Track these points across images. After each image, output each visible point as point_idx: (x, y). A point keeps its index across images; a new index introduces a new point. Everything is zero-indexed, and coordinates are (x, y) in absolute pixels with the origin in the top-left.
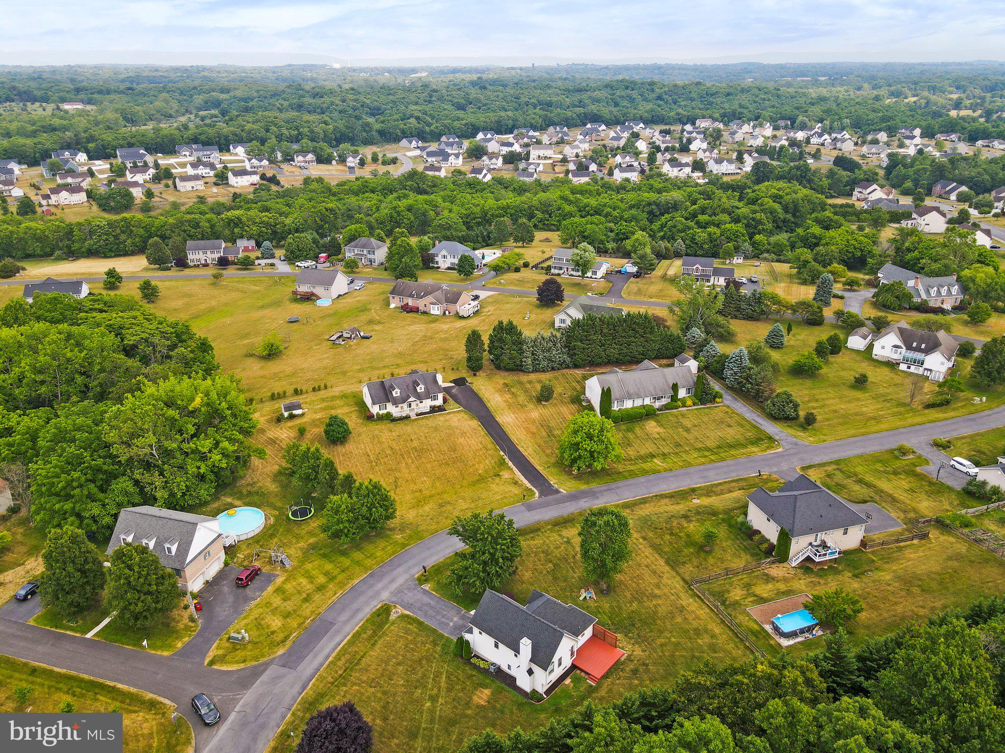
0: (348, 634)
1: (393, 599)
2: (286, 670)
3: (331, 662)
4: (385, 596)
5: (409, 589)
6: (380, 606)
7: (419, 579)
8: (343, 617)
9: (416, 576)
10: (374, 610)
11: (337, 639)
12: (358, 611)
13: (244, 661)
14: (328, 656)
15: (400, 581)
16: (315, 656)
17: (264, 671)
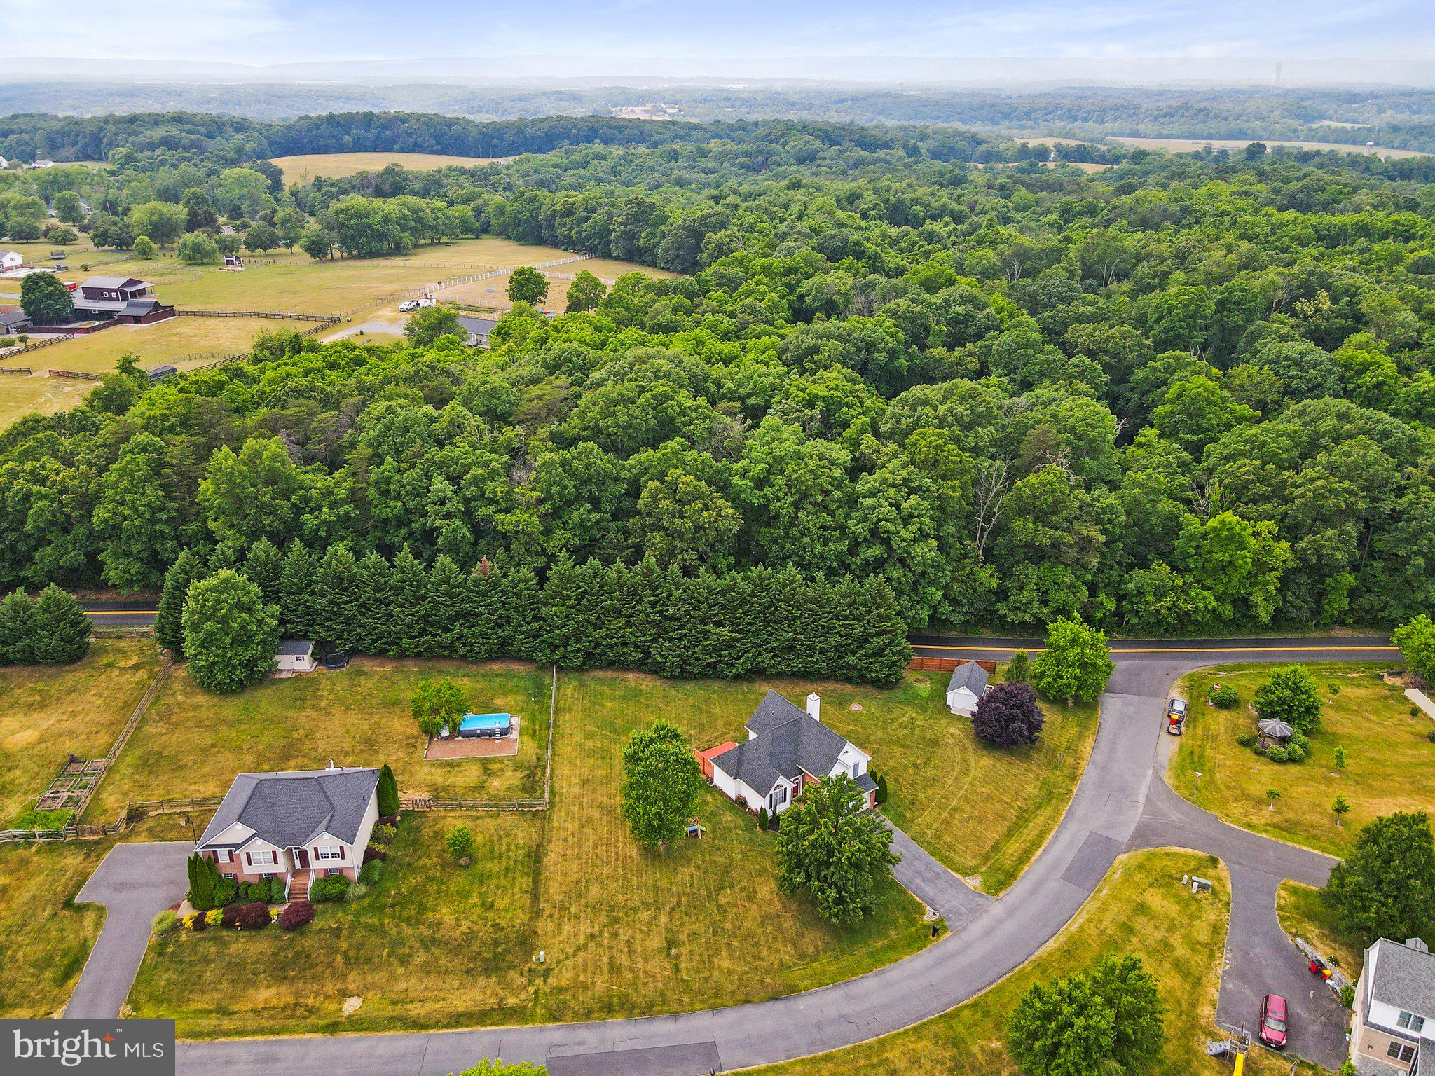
0: (1036, 861)
1: (981, 900)
2: (1105, 833)
3: (1045, 833)
4: (996, 908)
5: (958, 913)
6: (1002, 894)
7: (945, 929)
8: (1053, 886)
9: (948, 934)
10: (1009, 889)
11: (1049, 858)
12: (1033, 891)
13: (1167, 854)
14: (1055, 839)
15: (975, 929)
16: (1072, 842)
17: (1133, 838)
